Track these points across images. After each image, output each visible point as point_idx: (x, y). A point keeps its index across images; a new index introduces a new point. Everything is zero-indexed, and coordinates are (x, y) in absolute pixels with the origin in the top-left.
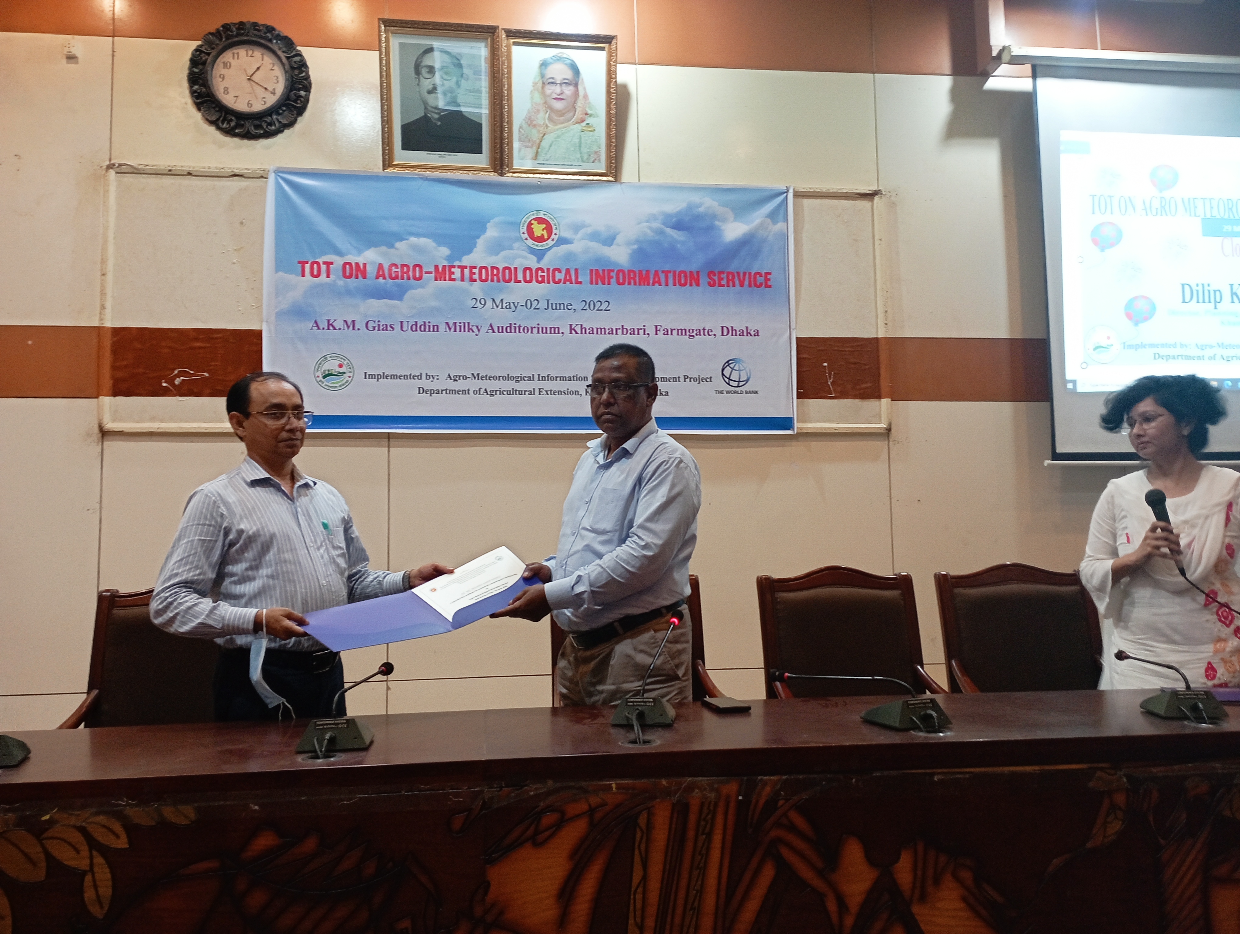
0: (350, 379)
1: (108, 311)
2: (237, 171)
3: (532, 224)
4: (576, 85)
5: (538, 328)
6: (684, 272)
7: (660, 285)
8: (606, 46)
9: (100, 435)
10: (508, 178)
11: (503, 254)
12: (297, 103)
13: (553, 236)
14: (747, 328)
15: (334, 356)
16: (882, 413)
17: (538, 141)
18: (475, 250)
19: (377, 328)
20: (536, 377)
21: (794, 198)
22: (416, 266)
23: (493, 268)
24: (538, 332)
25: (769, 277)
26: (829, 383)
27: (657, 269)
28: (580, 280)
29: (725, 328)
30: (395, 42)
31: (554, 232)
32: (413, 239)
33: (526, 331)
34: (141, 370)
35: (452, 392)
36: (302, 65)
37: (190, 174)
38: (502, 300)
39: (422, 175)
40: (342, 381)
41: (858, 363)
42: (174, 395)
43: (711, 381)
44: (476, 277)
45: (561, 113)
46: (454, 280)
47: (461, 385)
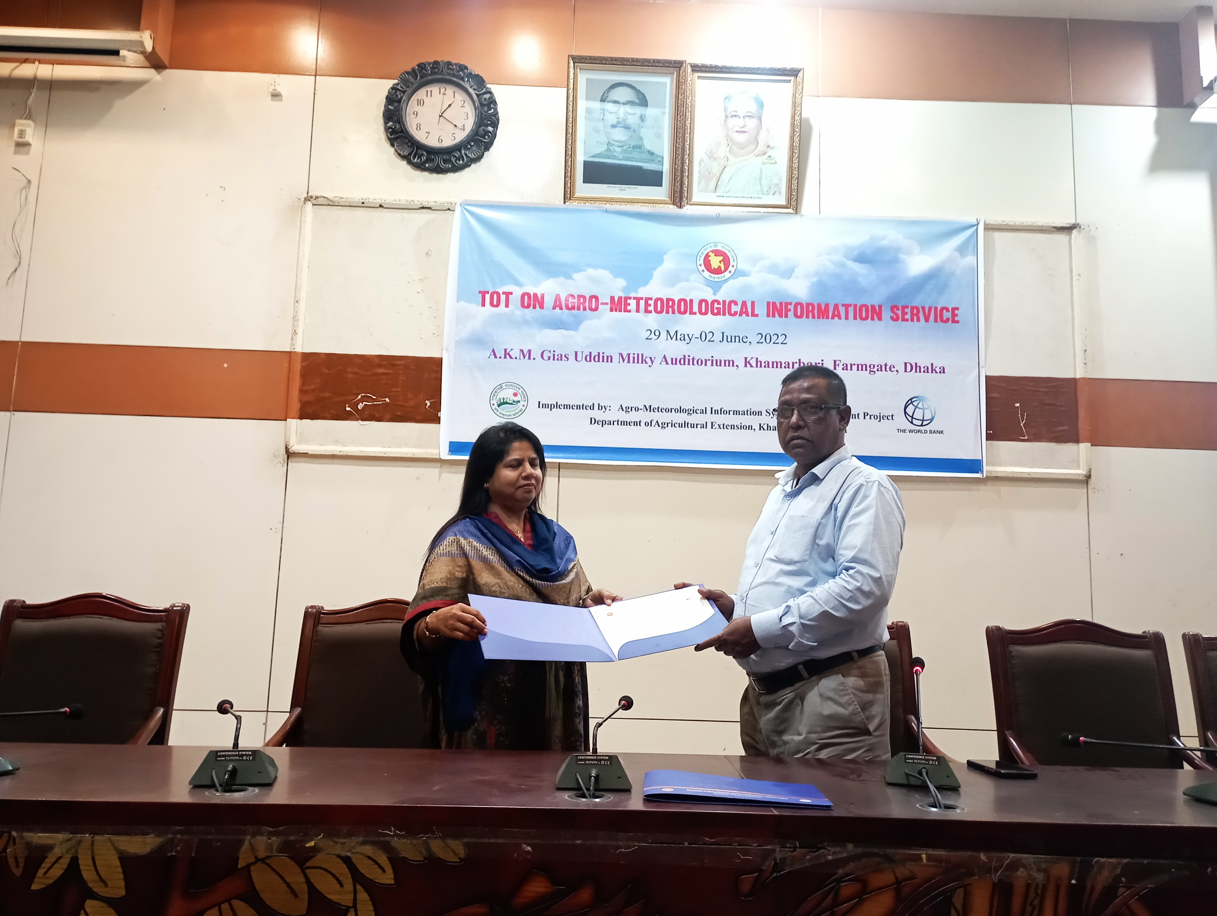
0: (523, 409)
1: (299, 338)
2: (425, 205)
3: (709, 256)
4: (760, 118)
5: (712, 360)
6: (866, 306)
7: (840, 318)
8: (792, 78)
9: (286, 456)
10: (688, 210)
11: (680, 285)
12: (485, 139)
13: (730, 268)
14: (932, 365)
15: (510, 385)
16: (1081, 458)
17: (718, 174)
18: (651, 281)
19: (552, 358)
20: (709, 411)
21: (984, 231)
22: (591, 297)
23: (668, 300)
24: (712, 365)
25: (956, 312)
26: (1022, 425)
27: (836, 302)
28: (756, 313)
29: (908, 364)
30: (583, 78)
31: (732, 263)
32: (591, 271)
33: (700, 364)
34: (327, 395)
35: (624, 423)
36: (492, 102)
37: (381, 206)
38: (676, 332)
39: (601, 207)
40: (516, 409)
41: (1054, 404)
42: (358, 420)
43: (892, 419)
44: (651, 308)
45: (743, 146)
46: (630, 311)
47: (633, 416)
